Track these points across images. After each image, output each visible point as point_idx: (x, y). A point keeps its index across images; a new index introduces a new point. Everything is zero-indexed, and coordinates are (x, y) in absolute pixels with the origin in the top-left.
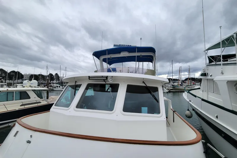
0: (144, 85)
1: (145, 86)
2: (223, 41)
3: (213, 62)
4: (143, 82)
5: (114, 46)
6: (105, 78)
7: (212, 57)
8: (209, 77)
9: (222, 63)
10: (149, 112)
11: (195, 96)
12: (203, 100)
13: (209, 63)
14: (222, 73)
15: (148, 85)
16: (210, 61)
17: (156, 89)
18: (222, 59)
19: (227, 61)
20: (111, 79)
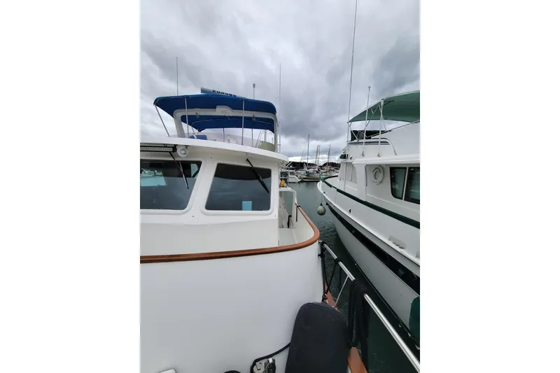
0: (249, 165)
1: (250, 168)
2: (369, 110)
3: (355, 139)
4: (247, 160)
5: (203, 91)
6: (171, 150)
7: (356, 132)
8: (349, 160)
9: (364, 140)
10: (255, 208)
11: (330, 186)
12: (339, 190)
13: (352, 140)
14: (363, 155)
15: (255, 166)
16: (353, 138)
17: (267, 173)
18: (365, 136)
19: (370, 138)
20: (183, 152)
